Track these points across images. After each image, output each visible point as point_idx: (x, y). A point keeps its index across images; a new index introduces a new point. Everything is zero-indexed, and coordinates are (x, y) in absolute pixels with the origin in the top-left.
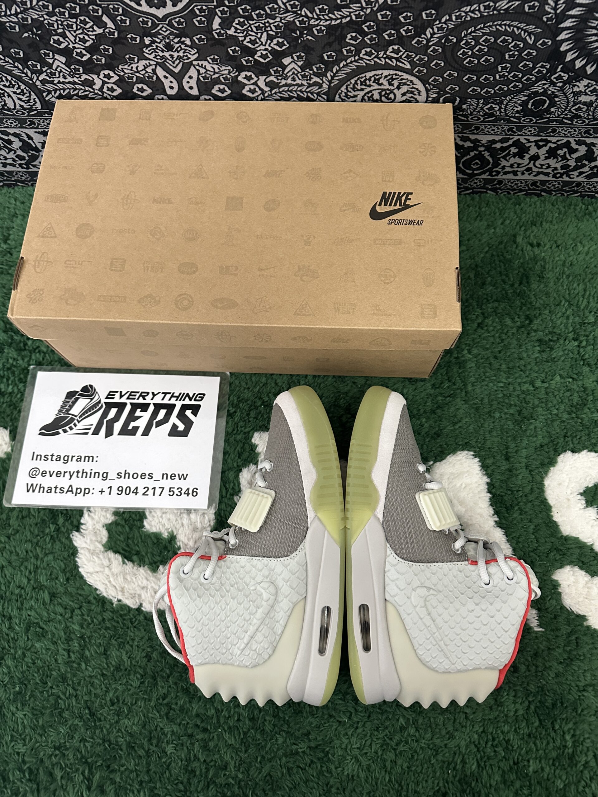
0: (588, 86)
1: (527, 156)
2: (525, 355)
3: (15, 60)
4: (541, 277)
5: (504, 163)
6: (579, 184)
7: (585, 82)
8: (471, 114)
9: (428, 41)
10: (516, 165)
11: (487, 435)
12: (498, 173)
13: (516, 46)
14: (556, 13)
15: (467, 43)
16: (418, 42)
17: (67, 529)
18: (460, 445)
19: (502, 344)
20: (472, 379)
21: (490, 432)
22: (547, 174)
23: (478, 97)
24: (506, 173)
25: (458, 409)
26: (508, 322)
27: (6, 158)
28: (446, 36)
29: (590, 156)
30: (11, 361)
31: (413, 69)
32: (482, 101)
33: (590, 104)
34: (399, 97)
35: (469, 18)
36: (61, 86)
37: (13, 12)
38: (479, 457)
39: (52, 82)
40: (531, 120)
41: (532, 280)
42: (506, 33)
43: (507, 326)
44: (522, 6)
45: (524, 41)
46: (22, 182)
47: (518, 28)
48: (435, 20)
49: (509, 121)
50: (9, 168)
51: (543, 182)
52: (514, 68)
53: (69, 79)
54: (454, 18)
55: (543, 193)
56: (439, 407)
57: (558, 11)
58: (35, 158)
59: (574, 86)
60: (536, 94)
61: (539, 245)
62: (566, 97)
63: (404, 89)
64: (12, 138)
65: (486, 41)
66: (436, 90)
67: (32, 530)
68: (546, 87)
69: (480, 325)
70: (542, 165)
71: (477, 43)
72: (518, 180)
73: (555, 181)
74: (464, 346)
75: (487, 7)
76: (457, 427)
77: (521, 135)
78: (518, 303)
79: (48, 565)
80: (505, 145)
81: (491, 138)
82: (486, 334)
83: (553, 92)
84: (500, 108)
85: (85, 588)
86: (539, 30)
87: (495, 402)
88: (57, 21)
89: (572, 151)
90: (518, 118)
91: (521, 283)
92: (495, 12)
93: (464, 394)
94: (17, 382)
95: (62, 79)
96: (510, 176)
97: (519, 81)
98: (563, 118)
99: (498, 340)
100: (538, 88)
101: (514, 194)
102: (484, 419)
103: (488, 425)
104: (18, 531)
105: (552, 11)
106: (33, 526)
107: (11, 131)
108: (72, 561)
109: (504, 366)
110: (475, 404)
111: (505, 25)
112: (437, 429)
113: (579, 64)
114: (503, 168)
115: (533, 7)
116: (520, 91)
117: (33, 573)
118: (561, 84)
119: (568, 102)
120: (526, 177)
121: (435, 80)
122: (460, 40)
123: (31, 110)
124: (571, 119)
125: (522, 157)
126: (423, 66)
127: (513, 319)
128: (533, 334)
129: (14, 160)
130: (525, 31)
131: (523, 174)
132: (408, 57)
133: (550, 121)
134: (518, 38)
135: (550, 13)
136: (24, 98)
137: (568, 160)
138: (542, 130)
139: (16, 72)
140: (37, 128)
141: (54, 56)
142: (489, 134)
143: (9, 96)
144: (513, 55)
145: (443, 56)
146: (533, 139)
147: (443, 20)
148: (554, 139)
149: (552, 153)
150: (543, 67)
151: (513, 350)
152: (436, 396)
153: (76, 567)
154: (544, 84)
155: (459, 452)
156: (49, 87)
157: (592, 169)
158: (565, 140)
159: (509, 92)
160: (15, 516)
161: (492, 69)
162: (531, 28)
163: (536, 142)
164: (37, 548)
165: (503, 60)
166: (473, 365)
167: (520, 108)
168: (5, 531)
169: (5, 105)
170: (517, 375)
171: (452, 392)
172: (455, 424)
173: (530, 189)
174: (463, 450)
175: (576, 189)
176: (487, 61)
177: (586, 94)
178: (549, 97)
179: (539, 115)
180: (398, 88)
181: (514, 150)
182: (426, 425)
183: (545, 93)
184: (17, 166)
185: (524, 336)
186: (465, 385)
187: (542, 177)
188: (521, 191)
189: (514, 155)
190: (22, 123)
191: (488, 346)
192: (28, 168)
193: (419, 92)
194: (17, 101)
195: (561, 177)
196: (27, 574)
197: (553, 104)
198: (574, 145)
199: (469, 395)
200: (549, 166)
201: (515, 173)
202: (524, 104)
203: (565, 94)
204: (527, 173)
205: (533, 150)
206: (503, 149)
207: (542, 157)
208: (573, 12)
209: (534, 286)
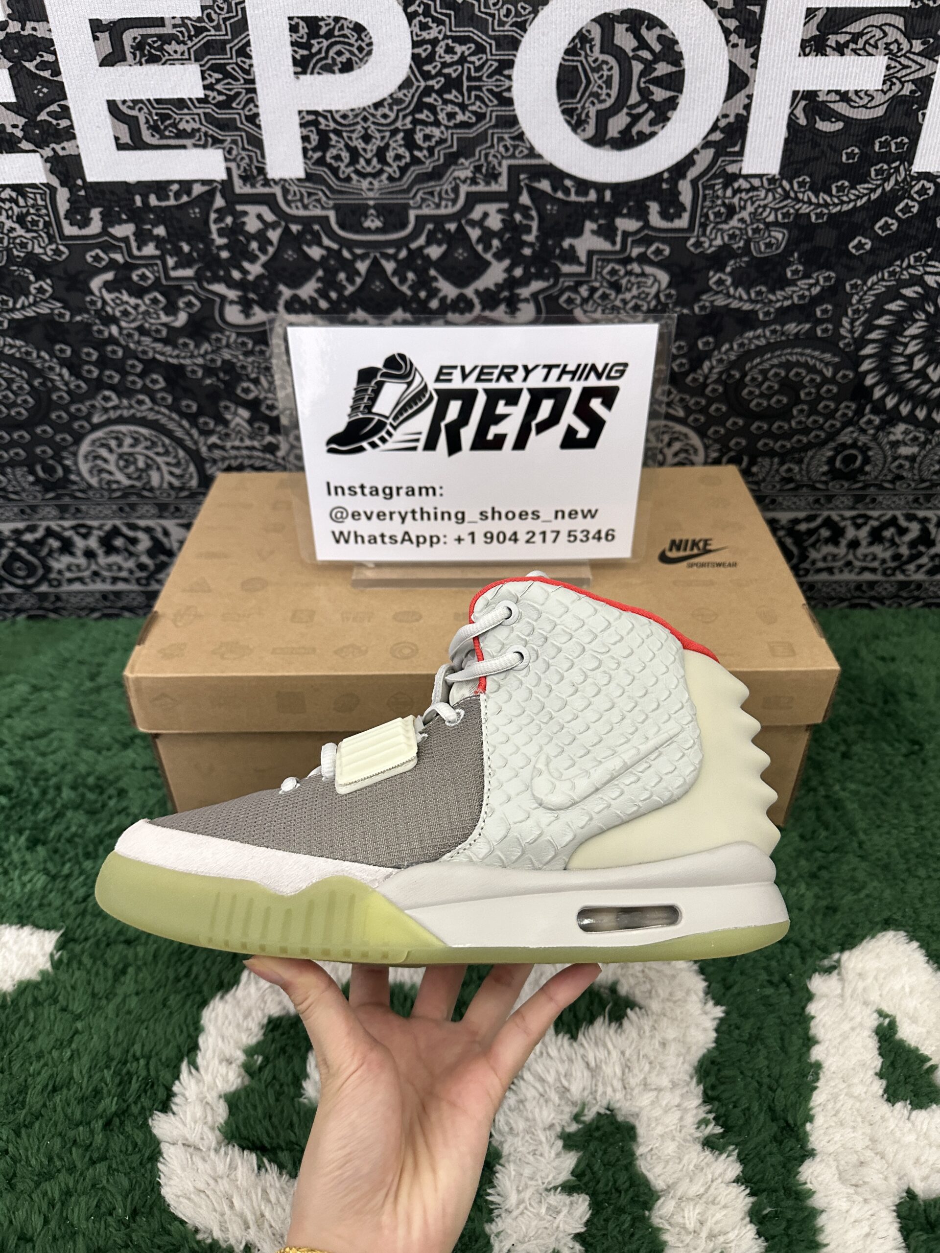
0: (906, 433)
1: (844, 542)
2: (930, 789)
3: (183, 415)
4: (912, 696)
5: (813, 554)
6: (919, 586)
7: (901, 427)
8: (764, 480)
9: (706, 377)
10: (830, 558)
11: (919, 905)
12: (807, 571)
13: (812, 380)
14: (853, 337)
15: (753, 379)
16: (695, 380)
17: (143, 1108)
18: (877, 923)
19: (889, 778)
20: (861, 825)
21: (922, 899)
22: (873, 570)
23: (771, 453)
24: (819, 571)
25: (854, 869)
26: (888, 749)
27: (120, 568)
28: (727, 370)
29: (926, 539)
30: (73, 829)
31: (687, 416)
32: (776, 460)
33: (912, 459)
34: (670, 459)
35: (753, 347)
36: (233, 453)
37: (202, 351)
38: (917, 940)
39: (223, 448)
40: (842, 486)
41: (902, 697)
42: (798, 364)
43: (887, 755)
44: (813, 330)
45: (820, 373)
46: (131, 610)
47: (812, 357)
48: (713, 350)
49: (813, 488)
50: (121, 586)
51: (872, 584)
52: (813, 411)
53: (248, 443)
54: (735, 347)
55: (874, 604)
56: (820, 868)
57: (856, 335)
58: (163, 567)
59: (889, 433)
60: (844, 446)
61: (893, 659)
62: (882, 449)
63: (677, 446)
64: (141, 535)
65: (776, 375)
66: (717, 446)
67: (69, 1111)
68: (855, 435)
69: (845, 756)
70: (866, 556)
71: (766, 379)
72: (835, 582)
73: (887, 582)
74: (831, 781)
75: (774, 332)
76: (862, 895)
77: (832, 509)
78: (892, 727)
79: (93, 1186)
80: (813, 525)
81: (791, 515)
82: (859, 766)
83: (865, 444)
84: (801, 470)
85: (174, 1228)
86: (837, 360)
87: (911, 856)
88: (253, 363)
89: (902, 531)
90: (826, 483)
91: (886, 702)
92: (783, 338)
93: (855, 845)
94: (81, 858)
95: (237, 443)
96: (824, 576)
97: (821, 428)
98: (883, 481)
99: (881, 773)
100: (845, 437)
101: (834, 605)
102: (903, 881)
103: (913, 888)
104: (38, 1116)
105: (849, 335)
106: (74, 1103)
107: (142, 523)
108: (148, 1175)
109: (905, 805)
110: (879, 860)
111: (796, 354)
112: (829, 900)
113: (890, 402)
114: (814, 562)
115: (825, 330)
116: (824, 443)
117: (58, 1206)
118: (872, 432)
119: (885, 457)
120: (847, 576)
121: (716, 432)
122: (744, 375)
123: (181, 489)
124: (892, 482)
125: (837, 544)
126: (701, 411)
127: (892, 745)
128: (932, 762)
129: (131, 572)
130: (821, 360)
131: (841, 571)
132: (682, 400)
133: (866, 486)
134: (812, 369)
135: (846, 337)
136: (177, 471)
137: (898, 546)
138: (859, 499)
139: (179, 433)
140: (182, 517)
141: (236, 410)
142: (789, 509)
143: (159, 469)
144: (809, 394)
145: (724, 398)
146: (849, 514)
147: (724, 349)
148: (875, 514)
149: (876, 536)
150: (848, 408)
151: (909, 784)
152: (811, 852)
153: (155, 1187)
154: (852, 432)
155: (880, 935)
156: (217, 454)
157: (932, 558)
158: (889, 514)
159: (809, 446)
160: (39, 1087)
161: (785, 414)
162: (827, 356)
163: (853, 518)
164: (74, 1150)
165: (797, 401)
166: (855, 806)
167: (825, 468)
168: (12, 1117)
169: (149, 482)
170: (931, 815)
171: (836, 844)
172: (857, 891)
173: (854, 597)
174: (885, 930)
175: (916, 593)
176: (779, 401)
177: (906, 444)
178: (860, 449)
179: (851, 477)
180: (669, 445)
181: (825, 533)
182: (810, 894)
183: (854, 445)
184: (134, 581)
185: (920, 764)
186: (854, 833)
187: (868, 576)
188: (842, 600)
189: (827, 541)
190: (162, 510)
191: (869, 780)
192: (148, 584)
193: (696, 451)
194: (168, 478)
195: (893, 574)
196: (44, 1207)
197: (867, 460)
198: (903, 523)
199: (865, 847)
200: (875, 558)
201: (830, 571)
202: (831, 461)
203: (879, 444)
204: (846, 570)
205: (851, 533)
206: (811, 532)
207: (864, 543)
208: (873, 336)
209: (907, 704)
